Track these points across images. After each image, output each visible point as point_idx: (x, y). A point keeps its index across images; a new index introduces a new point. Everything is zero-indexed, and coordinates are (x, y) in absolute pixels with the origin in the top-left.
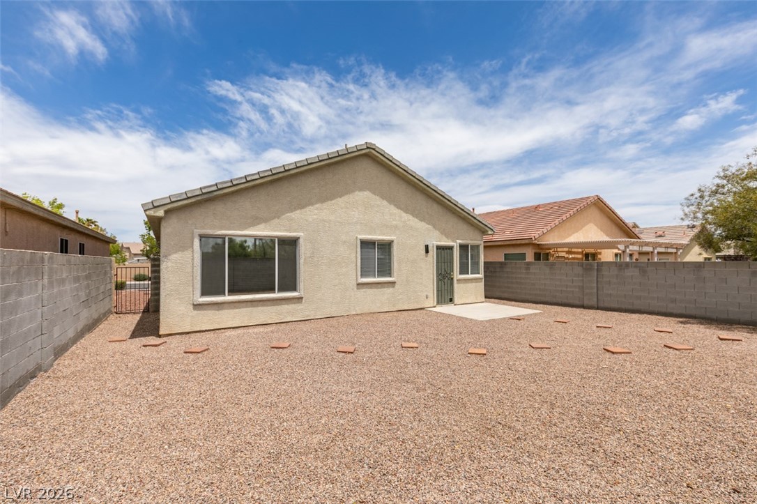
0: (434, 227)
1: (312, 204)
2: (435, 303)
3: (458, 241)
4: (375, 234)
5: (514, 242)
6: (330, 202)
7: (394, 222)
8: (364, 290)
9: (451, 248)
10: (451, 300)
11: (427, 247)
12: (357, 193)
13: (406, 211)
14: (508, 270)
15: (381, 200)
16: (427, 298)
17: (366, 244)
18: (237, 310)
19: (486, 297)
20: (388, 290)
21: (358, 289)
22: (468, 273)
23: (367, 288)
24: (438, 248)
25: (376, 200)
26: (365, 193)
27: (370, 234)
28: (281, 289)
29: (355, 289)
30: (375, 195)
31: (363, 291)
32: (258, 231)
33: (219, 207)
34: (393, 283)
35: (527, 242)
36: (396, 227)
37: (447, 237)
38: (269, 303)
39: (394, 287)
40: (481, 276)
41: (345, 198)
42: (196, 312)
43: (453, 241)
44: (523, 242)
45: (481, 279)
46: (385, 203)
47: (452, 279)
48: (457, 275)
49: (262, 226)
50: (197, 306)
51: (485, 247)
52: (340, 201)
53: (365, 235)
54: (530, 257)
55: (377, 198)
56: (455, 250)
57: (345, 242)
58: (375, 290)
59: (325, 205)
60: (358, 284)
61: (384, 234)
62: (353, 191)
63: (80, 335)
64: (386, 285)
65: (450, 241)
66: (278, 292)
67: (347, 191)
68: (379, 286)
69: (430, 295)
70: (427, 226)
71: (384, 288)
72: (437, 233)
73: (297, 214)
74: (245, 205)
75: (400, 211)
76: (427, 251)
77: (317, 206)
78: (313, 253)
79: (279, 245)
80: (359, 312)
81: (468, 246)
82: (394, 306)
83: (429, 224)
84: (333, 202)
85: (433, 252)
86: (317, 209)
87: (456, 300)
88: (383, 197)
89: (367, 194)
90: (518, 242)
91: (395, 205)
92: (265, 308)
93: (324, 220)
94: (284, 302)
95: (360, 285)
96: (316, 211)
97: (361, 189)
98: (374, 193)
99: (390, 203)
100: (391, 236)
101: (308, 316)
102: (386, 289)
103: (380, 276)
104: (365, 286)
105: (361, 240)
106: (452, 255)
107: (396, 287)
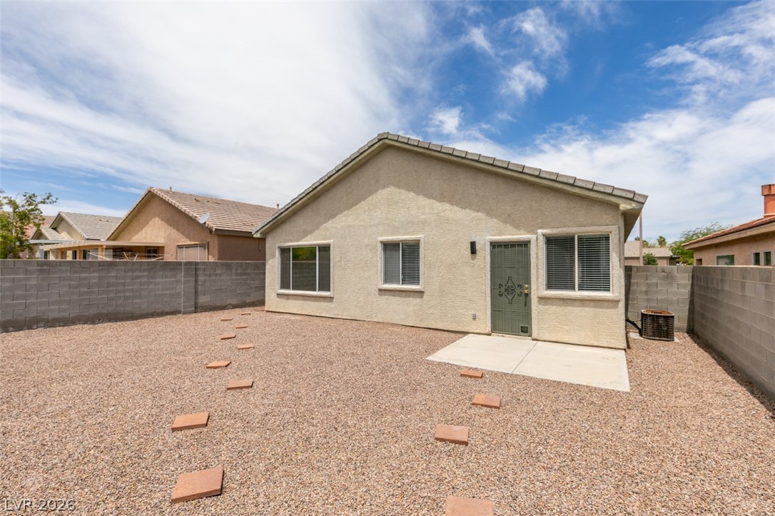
0: (488, 214)
1: (341, 213)
2: (488, 329)
3: (540, 231)
4: (399, 234)
6: (355, 207)
7: (422, 217)
8: (386, 297)
9: (525, 244)
10: (525, 330)
11: (473, 245)
13: (441, 199)
15: (407, 192)
16: (474, 319)
17: (389, 247)
18: (296, 301)
20: (415, 301)
21: (379, 295)
22: (572, 289)
23: (389, 295)
24: (494, 245)
26: (389, 189)
27: (392, 234)
28: (320, 289)
29: (377, 294)
31: (384, 298)
32: (307, 241)
33: (287, 227)
34: (420, 293)
36: (425, 222)
37: (517, 227)
38: (313, 299)
39: (422, 297)
40: (613, 295)
41: (369, 200)
42: (278, 299)
43: (529, 232)
46: (412, 195)
47: (527, 295)
48: (538, 291)
49: (309, 237)
50: (279, 295)
52: (364, 205)
53: (388, 235)
55: (402, 191)
56: (533, 247)
57: (368, 245)
58: (398, 298)
59: (351, 211)
60: (380, 290)
61: (409, 233)
63: (235, 307)
64: (412, 294)
65: (522, 231)
66: (319, 290)
67: (371, 192)
68: (404, 294)
69: (480, 315)
70: (475, 214)
71: (409, 297)
72: (494, 222)
73: (329, 224)
74: (299, 222)
75: (431, 201)
76: (473, 251)
77: (344, 213)
78: (341, 257)
79: (319, 251)
80: (381, 321)
81: (571, 238)
82: (422, 320)
83: (478, 211)
84: (358, 206)
85: (485, 253)
86: (344, 216)
87: (535, 331)
88: (409, 188)
89: (392, 189)
92: (309, 302)
93: (349, 226)
94: (321, 299)
95: (383, 291)
96: (344, 218)
97: (384, 187)
98: (399, 187)
99: (418, 193)
100: (417, 234)
101: (337, 315)
102: (411, 299)
103: (404, 282)
104: (388, 293)
105: (381, 242)
106: (528, 255)
107: (424, 297)
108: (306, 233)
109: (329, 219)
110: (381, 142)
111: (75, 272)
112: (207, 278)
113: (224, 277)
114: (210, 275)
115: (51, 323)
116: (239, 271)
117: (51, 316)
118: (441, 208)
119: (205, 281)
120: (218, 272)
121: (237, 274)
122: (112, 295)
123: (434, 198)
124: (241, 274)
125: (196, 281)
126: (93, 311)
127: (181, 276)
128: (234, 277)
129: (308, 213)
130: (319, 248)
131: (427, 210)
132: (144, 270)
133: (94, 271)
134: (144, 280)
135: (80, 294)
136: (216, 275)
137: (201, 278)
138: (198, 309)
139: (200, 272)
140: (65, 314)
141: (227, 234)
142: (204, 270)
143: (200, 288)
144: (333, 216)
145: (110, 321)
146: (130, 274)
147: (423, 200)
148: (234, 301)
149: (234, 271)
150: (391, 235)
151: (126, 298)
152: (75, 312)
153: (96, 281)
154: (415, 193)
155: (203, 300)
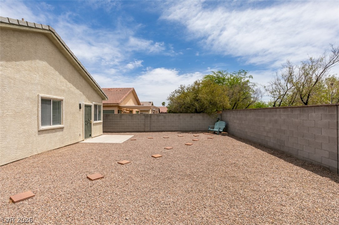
0: (83, 94)
2: (84, 138)
3: (94, 103)
4: (51, 94)
5: (109, 105)
7: (63, 87)
10: (90, 135)
11: (80, 105)
12: (38, 61)
13: (70, 81)
14: (110, 118)
15: (55, 70)
16: (80, 136)
17: (45, 101)
19: (103, 132)
20: (59, 134)
21: (39, 134)
22: (97, 120)
23: (45, 133)
24: (85, 106)
25: (51, 70)
26: (44, 63)
27: (48, 93)
29: (37, 135)
30: (51, 66)
31: (43, 136)
34: (62, 129)
35: (116, 105)
36: (64, 91)
37: (89, 100)
39: (63, 131)
40: (101, 121)
44: (114, 105)
45: (101, 123)
46: (57, 73)
47: (91, 123)
48: (93, 122)
51: (103, 106)
53: (44, 94)
54: (116, 112)
55: (52, 68)
56: (92, 106)
57: (28, 98)
58: (51, 134)
60: (39, 131)
61: (57, 95)
62: (34, 59)
64: (58, 130)
65: (90, 102)
68: (54, 131)
69: (82, 134)
70: (80, 92)
71: (57, 132)
72: (84, 97)
75: (66, 80)
76: (80, 108)
80: (40, 152)
81: (97, 105)
82: (63, 143)
85: (83, 108)
87: (93, 135)
88: (56, 69)
90: (112, 105)
91: (63, 76)
93: (9, 77)
95: (41, 132)
97: (41, 59)
99: (60, 74)
100: (61, 96)
102: (58, 133)
103: (54, 124)
106: (91, 110)
107: (64, 131)
150: (46, 94)
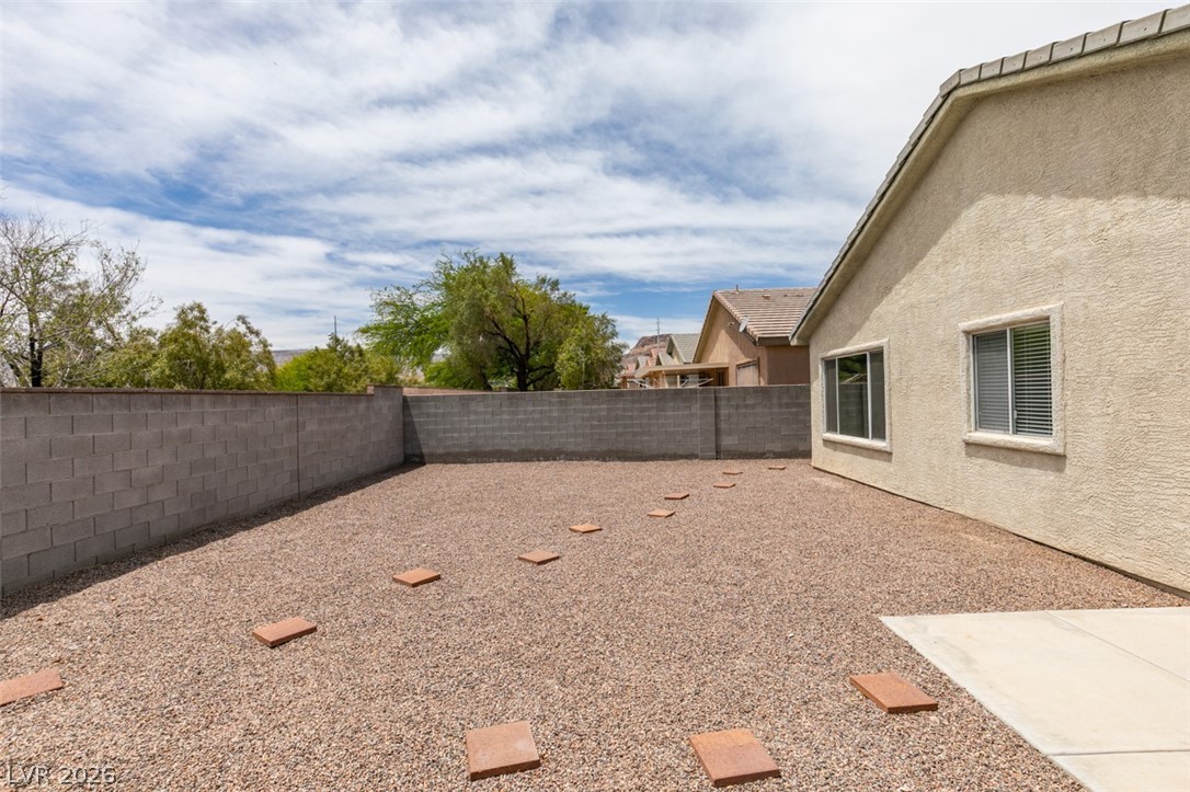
1: (899, 280)
4: (1003, 307)
6: (921, 263)
7: (1058, 253)
8: (981, 461)
15: (1020, 198)
17: (984, 341)
18: (845, 455)
20: (1044, 477)
21: (968, 455)
23: (985, 457)
26: (981, 204)
27: (991, 311)
28: (874, 435)
29: (963, 453)
31: (978, 464)
32: (854, 344)
33: (831, 323)
34: (1056, 459)
36: (1062, 268)
38: (865, 452)
39: (1060, 470)
42: (824, 448)
46: (1031, 201)
49: (857, 336)
50: (825, 441)
52: (935, 254)
53: (981, 315)
55: (1009, 198)
58: (1006, 466)
59: (914, 273)
60: (968, 444)
61: (1025, 303)
64: (1036, 458)
66: (872, 436)
68: (1018, 458)
71: (1030, 466)
73: (883, 307)
74: (845, 311)
77: (905, 279)
78: (901, 372)
79: (871, 361)
80: (970, 514)
84: (925, 259)
86: (905, 285)
88: (1024, 186)
89: (989, 201)
92: (861, 459)
93: (912, 306)
94: (875, 455)
95: (973, 447)
96: (904, 291)
97: (972, 201)
98: (1002, 191)
99: (1045, 193)
100: (1046, 302)
101: (898, 488)
102: (1034, 471)
103: (1017, 426)
104: (984, 452)
105: (967, 333)
107: (1067, 471)
108: (853, 329)
109: (882, 297)
110: (949, 101)
111: (587, 404)
112: (732, 411)
113: (758, 410)
114: (738, 407)
115: (571, 456)
116: (784, 401)
117: (571, 448)
118: (1107, 217)
119: (730, 416)
120: (750, 402)
121: (780, 405)
122: (621, 430)
123: (1086, 193)
124: (787, 406)
125: (717, 416)
126: (604, 447)
127: (696, 408)
128: (776, 410)
129: (854, 291)
130: (871, 355)
131: (1070, 232)
132: (652, 401)
133: (603, 403)
134: (653, 413)
135: (592, 427)
136: (746, 406)
137: (724, 412)
138: (719, 454)
139: (723, 403)
140: (581, 448)
141: (778, 343)
142: (729, 399)
143: (723, 426)
144: (888, 290)
145: (619, 459)
146: (638, 405)
147: (1059, 208)
148: (777, 447)
149: (775, 401)
150: (987, 314)
151: (635, 434)
152: (588, 447)
153: (604, 413)
154: (1038, 193)
155: (728, 441)
